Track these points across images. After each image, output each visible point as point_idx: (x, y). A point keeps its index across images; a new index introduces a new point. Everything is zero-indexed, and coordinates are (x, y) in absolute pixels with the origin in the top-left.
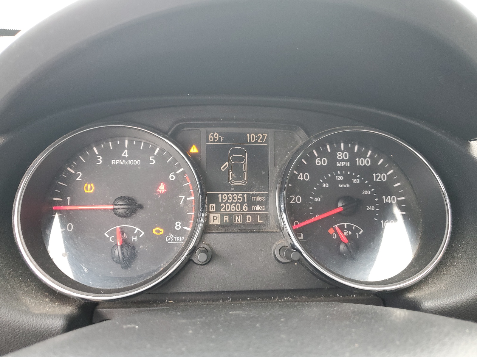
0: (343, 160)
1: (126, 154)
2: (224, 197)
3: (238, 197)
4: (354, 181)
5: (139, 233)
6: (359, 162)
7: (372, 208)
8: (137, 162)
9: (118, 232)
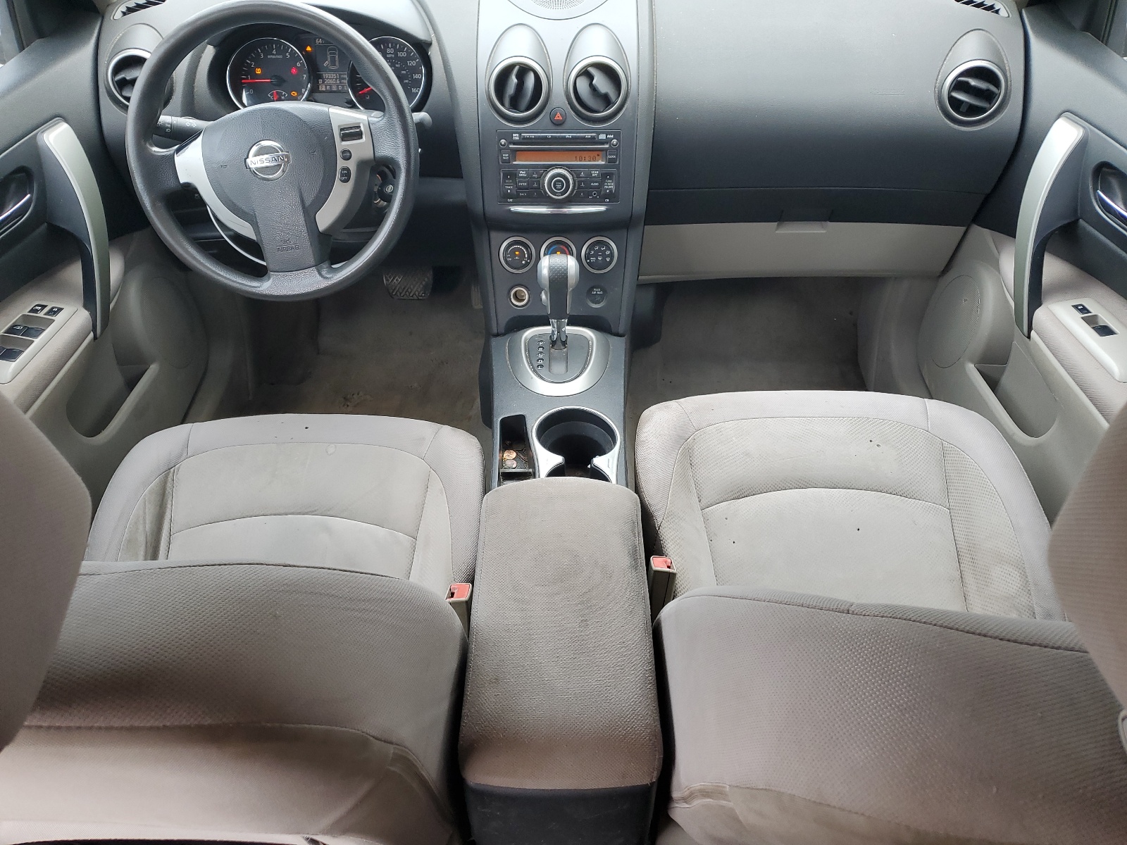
0: (390, 53)
1: (274, 52)
2: (325, 75)
3: (334, 76)
4: (397, 66)
5: (285, 95)
6: (399, 54)
7: (407, 81)
8: (281, 57)
9: (275, 94)
